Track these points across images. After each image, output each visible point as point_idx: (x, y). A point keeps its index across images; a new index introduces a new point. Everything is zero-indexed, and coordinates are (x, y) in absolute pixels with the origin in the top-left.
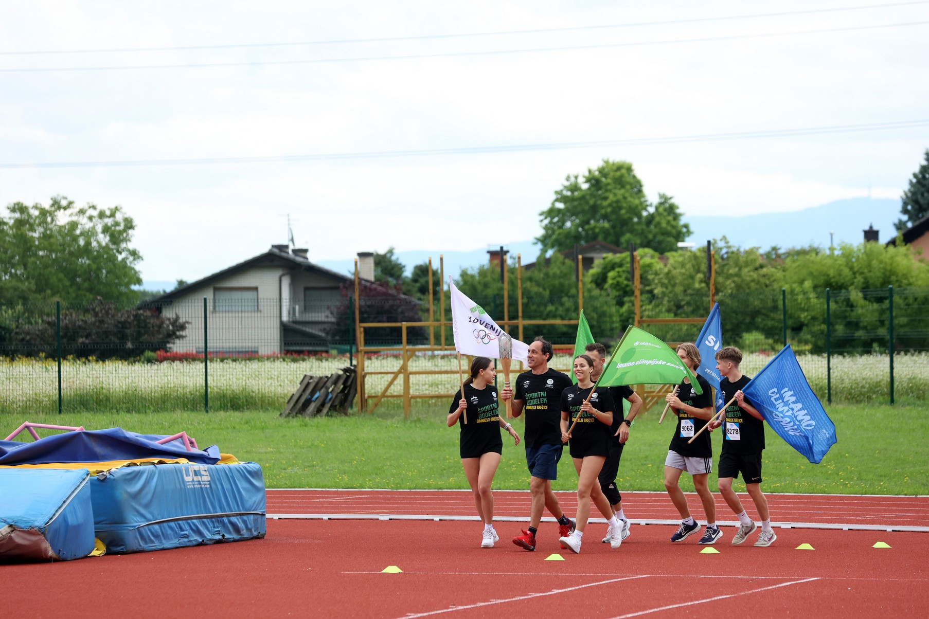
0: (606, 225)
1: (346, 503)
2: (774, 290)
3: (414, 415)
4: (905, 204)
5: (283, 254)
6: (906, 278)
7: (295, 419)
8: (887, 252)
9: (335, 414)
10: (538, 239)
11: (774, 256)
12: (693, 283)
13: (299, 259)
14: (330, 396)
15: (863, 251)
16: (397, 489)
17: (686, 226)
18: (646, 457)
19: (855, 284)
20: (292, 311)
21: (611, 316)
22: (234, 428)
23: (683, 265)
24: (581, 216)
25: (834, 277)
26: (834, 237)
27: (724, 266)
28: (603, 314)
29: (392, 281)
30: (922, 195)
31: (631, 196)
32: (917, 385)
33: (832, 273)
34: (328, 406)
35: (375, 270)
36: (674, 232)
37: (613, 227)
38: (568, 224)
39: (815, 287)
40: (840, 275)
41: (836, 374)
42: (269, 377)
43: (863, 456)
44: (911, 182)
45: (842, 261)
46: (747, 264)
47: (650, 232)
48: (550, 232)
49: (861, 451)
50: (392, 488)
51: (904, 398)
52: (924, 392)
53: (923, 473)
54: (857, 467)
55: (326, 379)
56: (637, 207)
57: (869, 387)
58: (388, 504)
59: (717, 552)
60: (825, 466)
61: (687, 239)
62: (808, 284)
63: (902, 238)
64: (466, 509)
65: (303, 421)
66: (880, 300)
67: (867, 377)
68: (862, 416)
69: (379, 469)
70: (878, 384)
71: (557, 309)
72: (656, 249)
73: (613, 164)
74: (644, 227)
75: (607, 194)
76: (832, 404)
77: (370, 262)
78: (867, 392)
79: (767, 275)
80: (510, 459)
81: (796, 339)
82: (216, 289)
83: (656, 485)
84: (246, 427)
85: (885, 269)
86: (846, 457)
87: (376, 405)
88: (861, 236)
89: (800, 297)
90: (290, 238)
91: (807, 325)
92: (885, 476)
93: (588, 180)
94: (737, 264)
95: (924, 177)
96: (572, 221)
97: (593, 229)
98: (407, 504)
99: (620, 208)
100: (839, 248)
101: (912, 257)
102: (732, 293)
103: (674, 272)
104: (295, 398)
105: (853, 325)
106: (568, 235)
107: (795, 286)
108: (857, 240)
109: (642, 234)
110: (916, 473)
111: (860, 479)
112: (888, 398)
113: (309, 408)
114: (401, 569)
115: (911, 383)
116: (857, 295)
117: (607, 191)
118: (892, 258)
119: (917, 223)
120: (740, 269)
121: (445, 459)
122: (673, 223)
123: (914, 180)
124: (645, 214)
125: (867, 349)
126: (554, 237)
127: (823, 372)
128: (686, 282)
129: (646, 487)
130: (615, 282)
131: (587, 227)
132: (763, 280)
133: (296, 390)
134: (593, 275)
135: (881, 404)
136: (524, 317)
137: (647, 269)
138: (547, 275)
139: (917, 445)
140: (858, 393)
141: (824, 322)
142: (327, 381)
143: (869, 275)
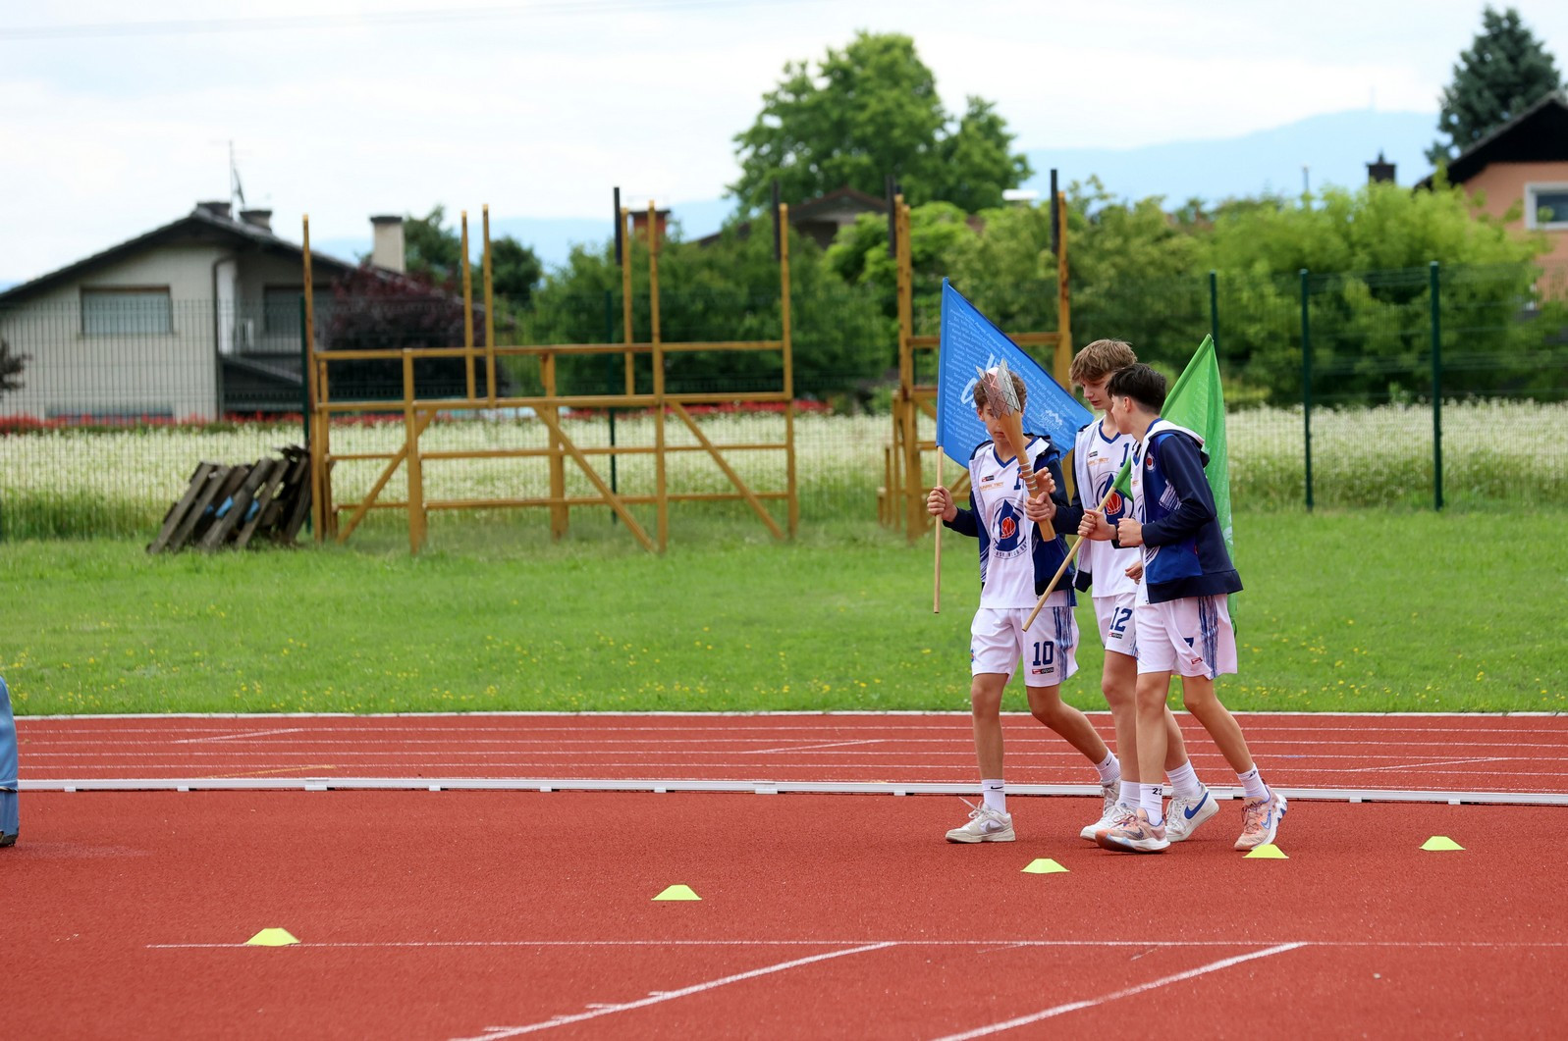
0: (864, 159)
1: (246, 748)
2: (1194, 281)
3: (431, 545)
4: (1446, 113)
5: (220, 221)
6: (1455, 255)
7: (180, 556)
8: (1415, 202)
9: (265, 543)
10: (732, 189)
11: (1193, 217)
12: (1034, 270)
13: (252, 230)
14: (254, 507)
15: (1367, 200)
16: (368, 711)
17: (1021, 160)
18: (921, 632)
19: (1355, 268)
20: (240, 333)
21: (872, 336)
22: (41, 577)
23: (1013, 233)
24: (814, 142)
25: (1312, 254)
26: (1311, 175)
27: (1094, 234)
28: (856, 332)
29: (440, 272)
30: (1479, 94)
31: (913, 102)
32: (1487, 469)
33: (1307, 245)
34: (250, 527)
35: (406, 252)
36: (997, 171)
37: (879, 163)
38: (790, 159)
39: (1275, 275)
40: (1323, 249)
41: (1322, 447)
42: (139, 466)
43: (1385, 623)
44: (1457, 71)
45: (1327, 222)
46: (1139, 229)
47: (950, 172)
48: (755, 174)
49: (1382, 613)
50: (357, 710)
51: (1462, 494)
52: (1503, 483)
53: (1516, 659)
54: (1372, 649)
55: (247, 471)
56: (923, 124)
57: (1391, 472)
58: (339, 748)
59: (1063, 870)
60: (1304, 648)
61: (1023, 185)
62: (1261, 267)
63: (1445, 174)
64: (510, 759)
65: (194, 561)
66: (1402, 296)
67: (1384, 451)
68: (1379, 535)
69: (338, 667)
70: (1408, 467)
71: (763, 324)
72: (961, 205)
73: (877, 39)
74: (939, 162)
75: (865, 99)
76: (1314, 509)
77: (397, 234)
78: (1387, 483)
79: (1179, 250)
80: (625, 642)
81: (1240, 377)
82: (85, 291)
83: (936, 697)
84: (68, 574)
85: (1411, 236)
86: (1349, 627)
87: (354, 525)
88: (1363, 176)
89: (1245, 295)
90: (237, 189)
91: (1259, 350)
92: (1434, 668)
93: (828, 71)
94: (1119, 230)
95: (1482, 60)
96: (798, 153)
97: (839, 167)
98: (383, 748)
99: (891, 126)
100: (1321, 196)
101: (1464, 211)
102: (1110, 288)
103: (998, 248)
104: (179, 513)
105: (1350, 347)
106: (790, 179)
107: (1236, 272)
108: (1355, 182)
109: (935, 176)
110: (1502, 660)
111: (1380, 675)
112: (1432, 498)
113: (209, 532)
114: (297, 936)
115: (1477, 463)
116: (1358, 290)
117: (865, 92)
118: (1425, 214)
119: (1471, 148)
120: (1126, 239)
121: (483, 642)
122: (996, 154)
123: (1463, 66)
124: (940, 136)
125: (1378, 397)
126: (763, 183)
127: (1296, 442)
128: (1020, 267)
129: (916, 701)
130: (880, 269)
131: (826, 163)
132: (1171, 262)
133: (181, 493)
134: (837, 257)
135: (1416, 507)
136: (665, 338)
137: (944, 242)
138: (743, 256)
139: (1500, 598)
140: (1367, 485)
141: (1295, 342)
142: (248, 476)
143: (1380, 248)
